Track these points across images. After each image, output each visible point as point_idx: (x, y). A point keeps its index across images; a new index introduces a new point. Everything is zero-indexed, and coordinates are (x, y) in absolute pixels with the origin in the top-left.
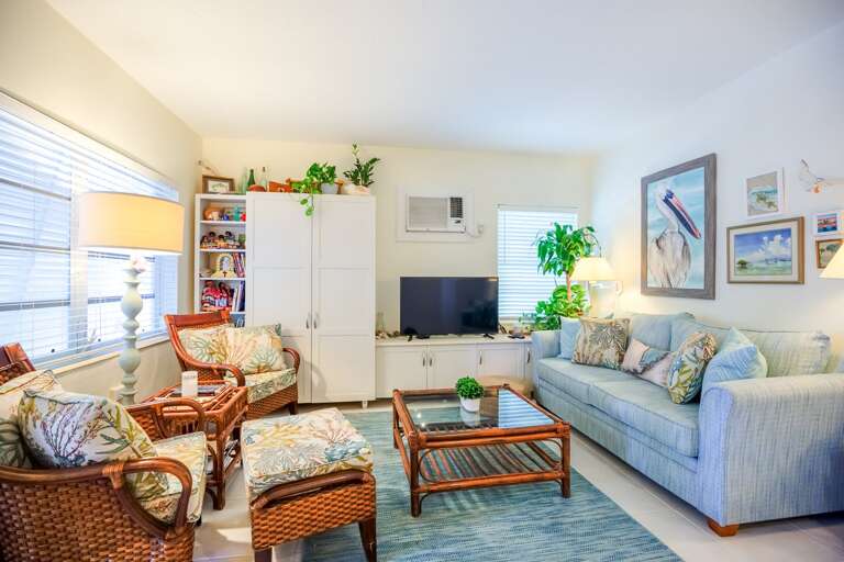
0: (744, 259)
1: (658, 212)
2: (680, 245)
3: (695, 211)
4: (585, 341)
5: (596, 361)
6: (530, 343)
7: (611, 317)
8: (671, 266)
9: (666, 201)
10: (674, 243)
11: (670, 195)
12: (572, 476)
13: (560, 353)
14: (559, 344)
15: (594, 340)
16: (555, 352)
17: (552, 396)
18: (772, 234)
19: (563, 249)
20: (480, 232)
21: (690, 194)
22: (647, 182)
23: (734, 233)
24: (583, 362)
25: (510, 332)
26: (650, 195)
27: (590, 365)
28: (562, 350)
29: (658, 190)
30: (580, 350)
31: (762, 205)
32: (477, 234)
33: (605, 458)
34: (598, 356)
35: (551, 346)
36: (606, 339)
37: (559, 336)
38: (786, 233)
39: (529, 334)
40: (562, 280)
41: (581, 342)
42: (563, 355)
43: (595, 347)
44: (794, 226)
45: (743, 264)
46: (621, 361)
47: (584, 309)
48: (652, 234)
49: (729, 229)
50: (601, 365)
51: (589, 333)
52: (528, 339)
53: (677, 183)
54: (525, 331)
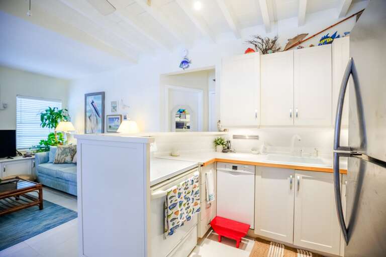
0: (111, 125)
1: (90, 107)
2: (95, 119)
3: (99, 108)
4: (59, 155)
5: (63, 161)
6: (34, 159)
7: (71, 144)
8: (93, 126)
9: (92, 104)
10: (94, 118)
11: (93, 102)
12: (44, 202)
13: (48, 161)
14: (48, 157)
15: (62, 154)
16: (46, 160)
17: (44, 178)
18: (116, 118)
19: (52, 118)
20: (4, 107)
21: (98, 103)
22: (87, 96)
23: (108, 117)
24: (58, 163)
25: (24, 155)
26: (87, 100)
27: (61, 163)
28: (50, 159)
29: (90, 99)
30: (56, 158)
31: (113, 110)
32: (3, 108)
33: (62, 195)
34: (63, 160)
35: (45, 158)
36: (66, 153)
37: (48, 154)
38: (118, 118)
39: (34, 155)
40: (52, 131)
41: (57, 155)
42: (49, 162)
43: (62, 156)
44: (119, 117)
45: (110, 126)
46: (72, 160)
47: (64, 142)
48: (88, 114)
49: (107, 116)
50: (65, 163)
51: (60, 151)
52: (33, 157)
53: (95, 98)
54: (33, 153)
